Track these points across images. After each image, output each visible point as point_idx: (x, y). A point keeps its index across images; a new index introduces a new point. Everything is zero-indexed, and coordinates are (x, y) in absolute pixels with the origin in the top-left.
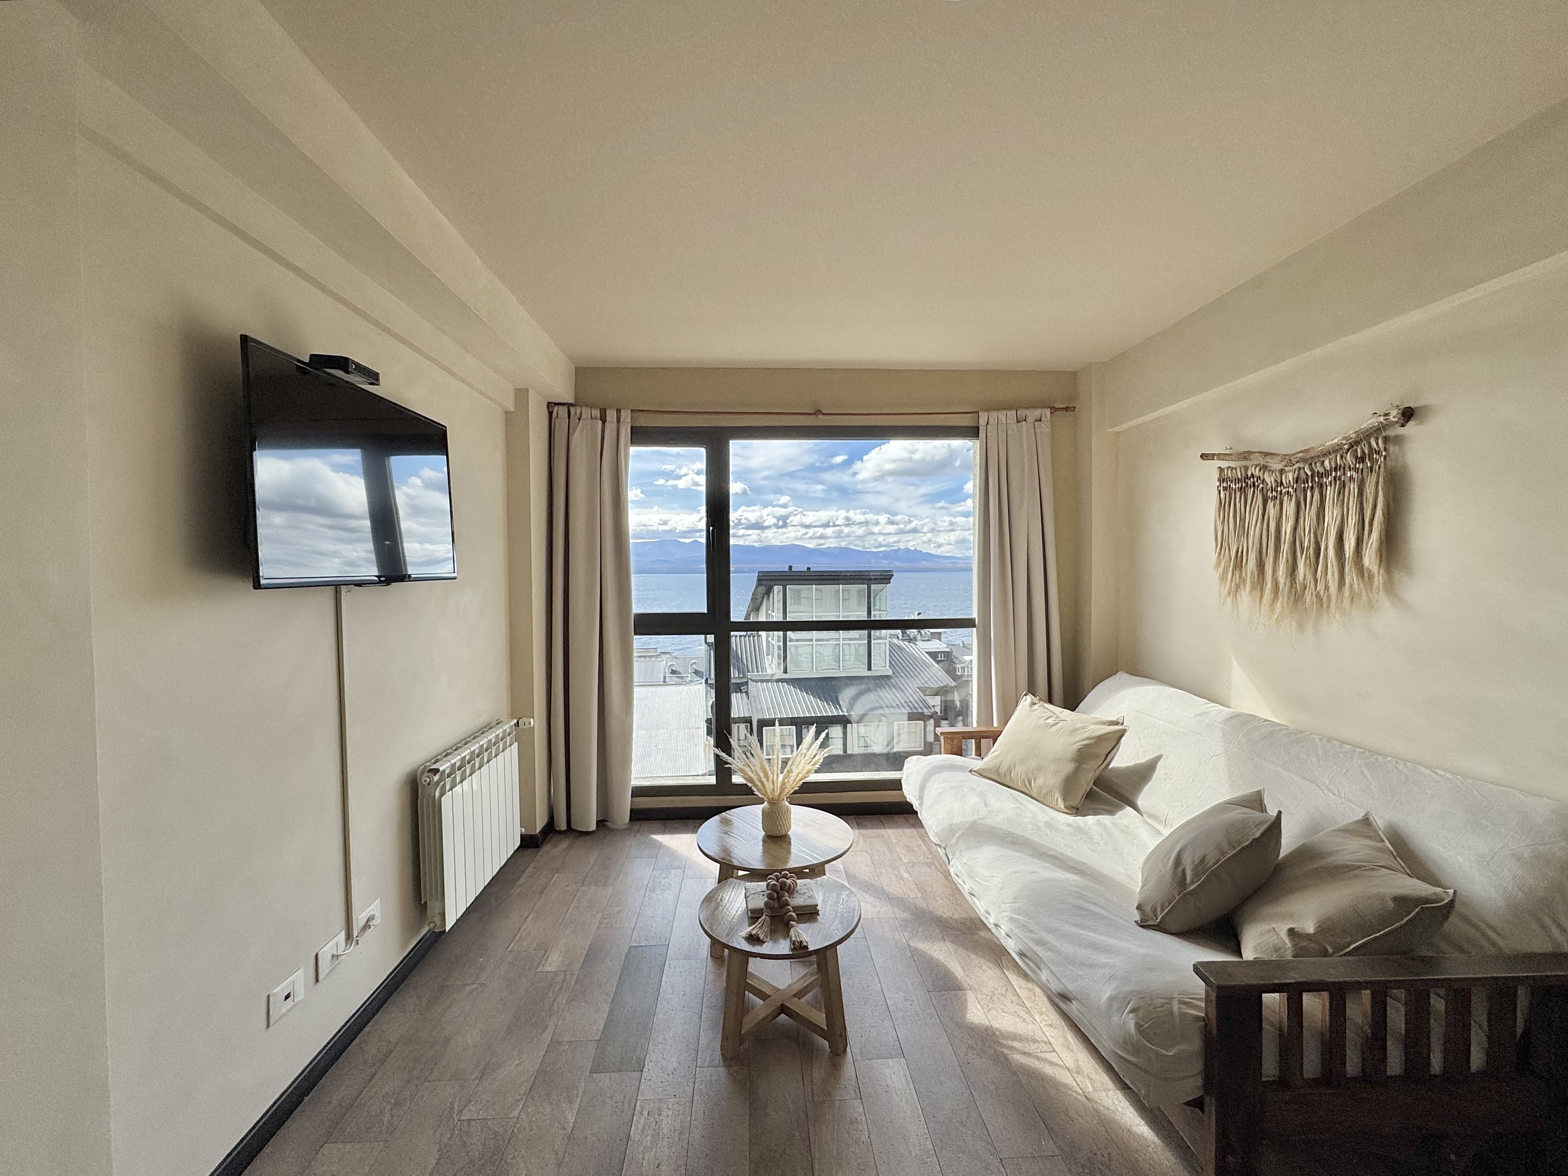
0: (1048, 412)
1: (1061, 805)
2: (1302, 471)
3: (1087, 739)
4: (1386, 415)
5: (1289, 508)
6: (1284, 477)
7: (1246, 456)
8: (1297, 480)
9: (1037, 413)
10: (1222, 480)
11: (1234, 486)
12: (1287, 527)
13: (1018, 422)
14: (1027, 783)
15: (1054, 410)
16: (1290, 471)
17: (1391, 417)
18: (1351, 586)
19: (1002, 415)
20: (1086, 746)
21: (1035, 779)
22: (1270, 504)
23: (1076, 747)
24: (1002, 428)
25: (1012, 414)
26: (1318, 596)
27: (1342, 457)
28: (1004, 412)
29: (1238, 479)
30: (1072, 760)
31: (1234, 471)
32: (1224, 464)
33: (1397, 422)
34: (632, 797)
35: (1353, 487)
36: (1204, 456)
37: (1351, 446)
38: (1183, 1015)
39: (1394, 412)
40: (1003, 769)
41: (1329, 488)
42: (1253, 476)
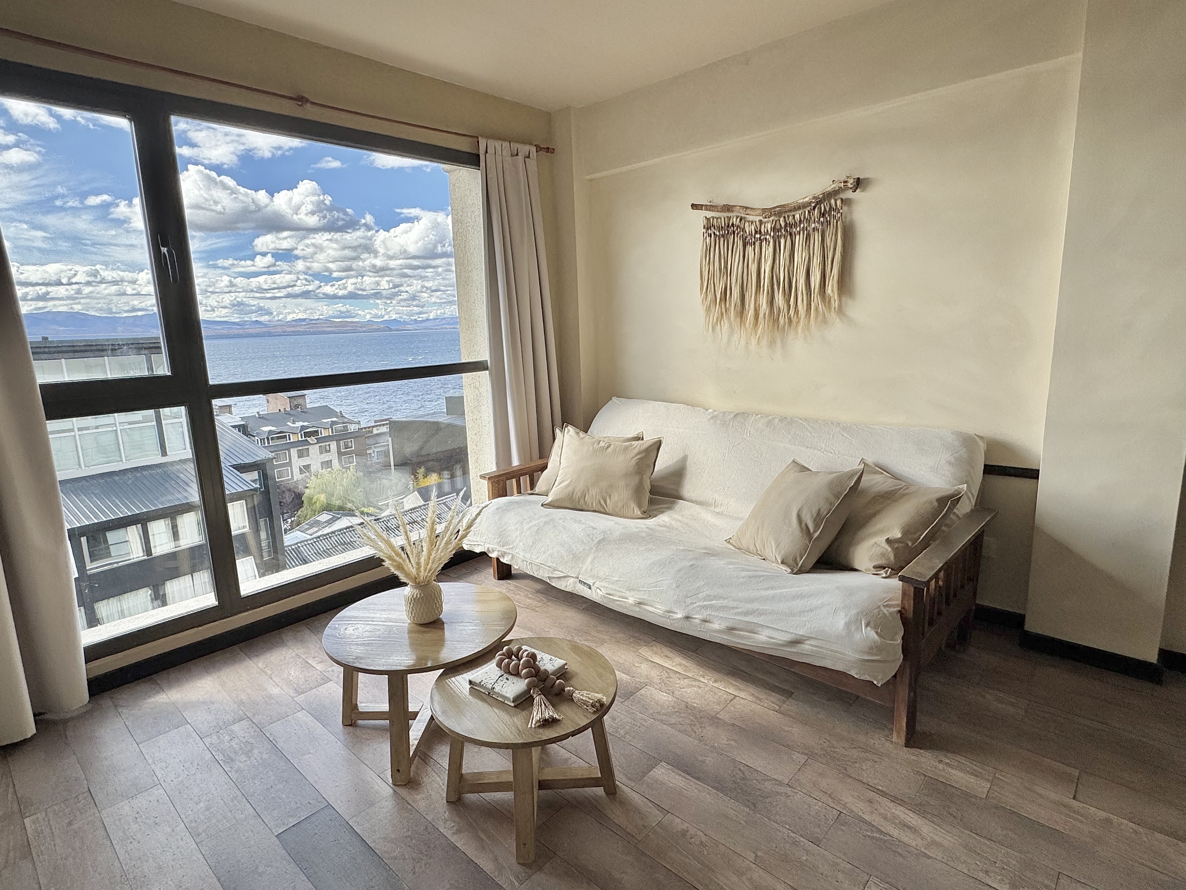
0: (534, 149)
1: (638, 512)
2: (778, 222)
3: (639, 453)
4: (845, 182)
5: (768, 251)
6: (763, 226)
7: (728, 208)
8: (774, 229)
9: (527, 148)
10: (707, 228)
11: (718, 233)
12: (766, 267)
13: (512, 156)
14: (602, 502)
15: (539, 149)
16: (768, 222)
17: (849, 184)
18: (817, 309)
19: (498, 144)
20: (641, 459)
21: (610, 496)
22: (749, 249)
23: (634, 462)
24: (499, 159)
25: (506, 144)
26: (790, 319)
27: (809, 212)
28: (500, 142)
29: (722, 227)
30: (636, 473)
31: (719, 220)
32: (710, 214)
33: (851, 188)
34: (86, 663)
35: (817, 237)
36: (694, 206)
37: (817, 203)
38: (891, 614)
39: (851, 181)
40: (576, 496)
41: (797, 237)
42: (733, 225)
